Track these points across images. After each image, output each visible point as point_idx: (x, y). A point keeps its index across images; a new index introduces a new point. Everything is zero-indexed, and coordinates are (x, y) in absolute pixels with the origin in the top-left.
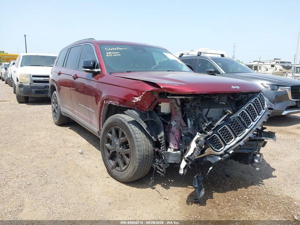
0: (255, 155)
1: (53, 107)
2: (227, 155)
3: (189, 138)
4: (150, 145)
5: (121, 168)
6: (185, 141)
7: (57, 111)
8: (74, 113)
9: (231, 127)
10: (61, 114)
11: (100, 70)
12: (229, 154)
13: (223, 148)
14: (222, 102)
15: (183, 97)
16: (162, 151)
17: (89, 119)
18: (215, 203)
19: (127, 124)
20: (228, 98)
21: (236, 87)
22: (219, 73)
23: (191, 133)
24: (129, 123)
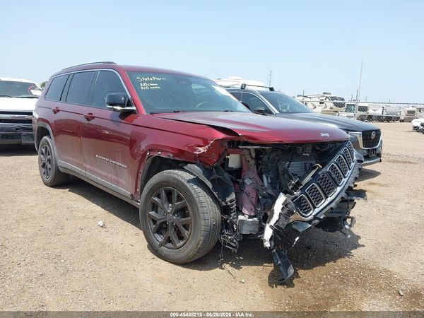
0: (345, 220)
1: (40, 160)
2: (317, 221)
3: (270, 201)
4: (218, 211)
5: (175, 245)
6: (264, 205)
7: (49, 166)
8: (85, 169)
9: (321, 184)
10: (58, 171)
11: (134, 108)
12: (319, 219)
13: (311, 212)
14: (306, 153)
15: (258, 147)
16: (234, 219)
17: (113, 177)
18: (304, 283)
19: (186, 183)
20: (314, 148)
21: (325, 134)
22: (270, 113)
23: (272, 194)
24: (189, 181)
